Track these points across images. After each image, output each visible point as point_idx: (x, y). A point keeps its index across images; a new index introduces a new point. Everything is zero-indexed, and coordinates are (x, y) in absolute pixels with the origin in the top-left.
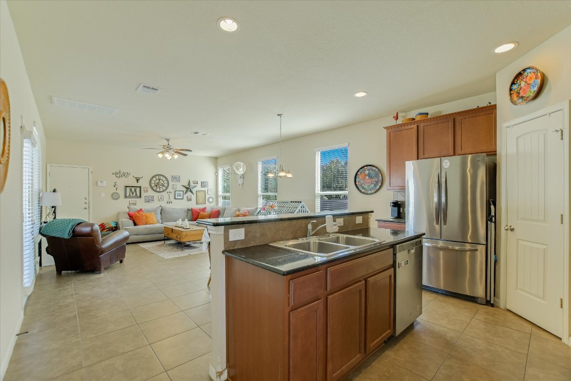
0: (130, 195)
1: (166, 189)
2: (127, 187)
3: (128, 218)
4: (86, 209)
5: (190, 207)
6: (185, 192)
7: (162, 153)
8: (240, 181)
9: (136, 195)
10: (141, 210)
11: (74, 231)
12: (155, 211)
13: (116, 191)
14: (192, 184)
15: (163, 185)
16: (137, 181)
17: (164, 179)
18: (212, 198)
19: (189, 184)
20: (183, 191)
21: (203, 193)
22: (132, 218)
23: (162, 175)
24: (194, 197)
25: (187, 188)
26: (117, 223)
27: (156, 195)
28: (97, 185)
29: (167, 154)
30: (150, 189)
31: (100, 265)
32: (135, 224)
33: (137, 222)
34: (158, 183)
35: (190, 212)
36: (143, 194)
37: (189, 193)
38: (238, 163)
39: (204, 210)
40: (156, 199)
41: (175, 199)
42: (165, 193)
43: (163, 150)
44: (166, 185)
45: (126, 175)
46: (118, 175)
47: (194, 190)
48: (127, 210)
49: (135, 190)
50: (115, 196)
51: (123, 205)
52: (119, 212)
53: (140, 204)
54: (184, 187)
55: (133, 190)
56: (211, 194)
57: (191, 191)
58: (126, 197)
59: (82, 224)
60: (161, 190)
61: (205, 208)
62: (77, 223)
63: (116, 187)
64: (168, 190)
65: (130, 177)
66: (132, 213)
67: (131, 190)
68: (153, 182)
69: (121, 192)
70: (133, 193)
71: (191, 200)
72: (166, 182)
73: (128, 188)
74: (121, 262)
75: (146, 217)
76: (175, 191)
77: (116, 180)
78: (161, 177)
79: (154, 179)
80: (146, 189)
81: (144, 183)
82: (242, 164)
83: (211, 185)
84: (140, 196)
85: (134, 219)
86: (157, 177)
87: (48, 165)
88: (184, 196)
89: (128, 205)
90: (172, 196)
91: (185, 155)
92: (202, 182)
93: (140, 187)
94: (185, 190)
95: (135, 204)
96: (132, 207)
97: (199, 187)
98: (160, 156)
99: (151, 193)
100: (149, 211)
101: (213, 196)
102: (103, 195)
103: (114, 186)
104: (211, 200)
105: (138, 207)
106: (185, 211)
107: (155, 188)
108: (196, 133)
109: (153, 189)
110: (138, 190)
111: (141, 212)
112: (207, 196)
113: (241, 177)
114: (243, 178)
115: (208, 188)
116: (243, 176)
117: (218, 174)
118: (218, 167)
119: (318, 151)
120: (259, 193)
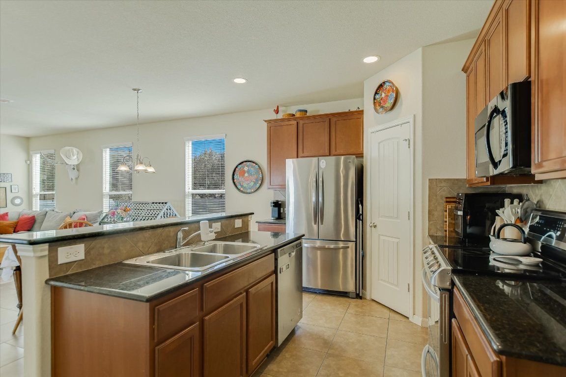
8: (73, 174)
18: (18, 197)
21: (2, 191)
38: (69, 148)
39: (3, 216)
56: (17, 192)
61: (7, 214)
82: (75, 150)
101: (22, 194)
104: (17, 201)
112: (10, 196)
113: (74, 169)
114: (78, 170)
115: (11, 184)
116: (77, 168)
117: (31, 162)
118: (31, 152)
119: (189, 140)
120: (104, 191)
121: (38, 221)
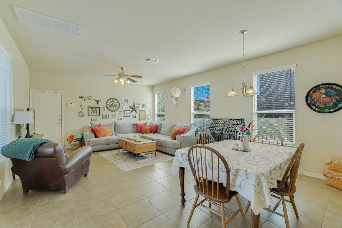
0: (92, 114)
1: (118, 109)
2: (89, 107)
3: (90, 131)
4: (60, 124)
5: (135, 123)
6: (131, 111)
7: (118, 79)
8: (174, 103)
9: (96, 113)
10: (100, 125)
11: (36, 152)
12: (110, 126)
13: (82, 111)
14: (136, 105)
15: (116, 106)
16: (97, 103)
17: (116, 102)
18: (150, 115)
19: (134, 106)
20: (130, 111)
21: (144, 112)
22: (93, 132)
23: (115, 99)
24: (137, 115)
25: (133, 109)
26: (83, 135)
27: (111, 114)
28: (68, 106)
29: (122, 80)
30: (106, 109)
31: (65, 185)
32: (96, 136)
33: (97, 134)
34: (112, 105)
35: (135, 126)
36: (101, 113)
37: (134, 112)
38: (175, 88)
39: (145, 124)
40: (110, 116)
41: (124, 116)
42: (117, 112)
43: (118, 77)
44: (118, 106)
45: (88, 98)
46: (83, 99)
47: (137, 110)
48: (90, 125)
49: (96, 110)
50: (81, 115)
51: (87, 121)
52: (84, 127)
53: (99, 121)
54: (131, 107)
55: (94, 110)
56: (149, 113)
57: (135, 111)
58: (89, 115)
59: (45, 144)
60: (114, 110)
61: (146, 123)
62: (40, 143)
63: (82, 107)
64: (119, 110)
65: (92, 100)
66: (93, 127)
67: (93, 110)
68: (108, 103)
69: (85, 111)
70: (94, 112)
71: (135, 117)
72: (118, 104)
73: (90, 109)
74: (86, 176)
75: (104, 130)
76: (124, 111)
77: (82, 102)
78: (114, 100)
79: (109, 101)
80: (103, 109)
81: (102, 104)
82: (178, 89)
83: (150, 107)
84: (99, 115)
85: (95, 132)
86: (112, 100)
87: (31, 90)
88: (131, 114)
89: (91, 121)
90: (122, 114)
91: (134, 81)
92: (143, 104)
93: (99, 108)
94: (131, 109)
95: (96, 120)
96: (94, 122)
97: (141, 108)
98: (116, 81)
99: (107, 112)
100: (106, 126)
101: (151, 114)
102: (72, 113)
103: (81, 107)
104: (149, 117)
105: (97, 123)
106: (131, 125)
107: (110, 109)
108: (148, 60)
109: (108, 109)
110: (98, 109)
111: (100, 127)
112: (147, 115)
113: (175, 100)
114: (177, 101)
115: (147, 109)
116: (177, 99)
117: (154, 98)
118: (154, 93)
119: (255, 74)
120: (191, 112)
121: (159, 128)
